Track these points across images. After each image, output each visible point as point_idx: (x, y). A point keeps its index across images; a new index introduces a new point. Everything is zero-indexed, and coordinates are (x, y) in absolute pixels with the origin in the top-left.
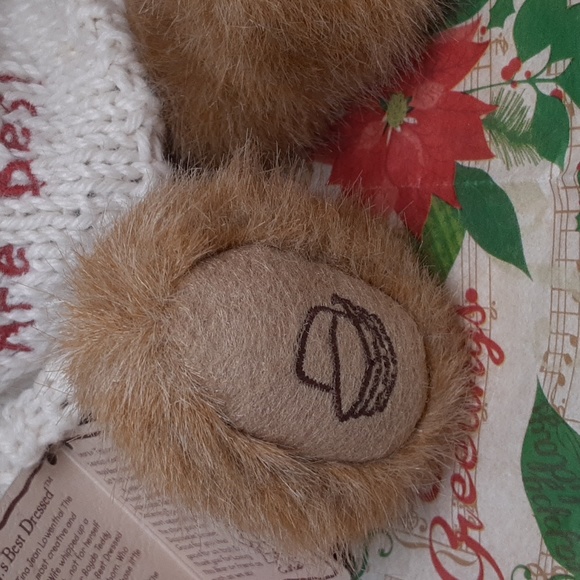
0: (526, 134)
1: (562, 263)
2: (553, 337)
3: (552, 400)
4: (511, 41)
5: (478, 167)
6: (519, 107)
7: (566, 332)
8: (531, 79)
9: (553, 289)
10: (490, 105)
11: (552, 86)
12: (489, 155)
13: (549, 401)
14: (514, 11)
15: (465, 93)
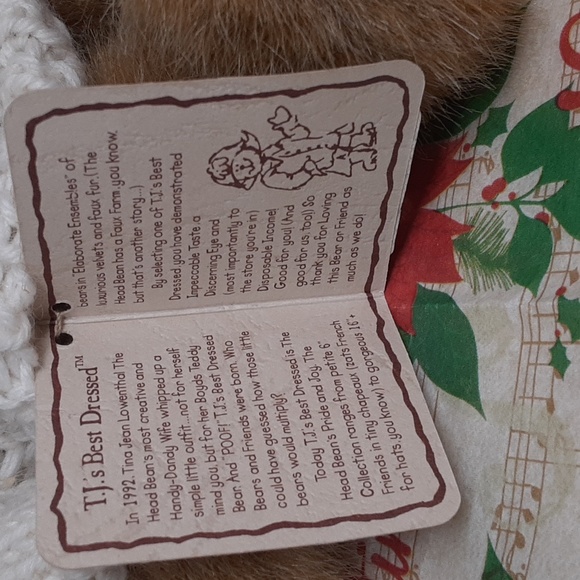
0: (501, 258)
1: (528, 402)
2: (509, 488)
3: (509, 565)
4: (498, 161)
5: (442, 290)
6: (496, 230)
7: (526, 482)
8: (515, 201)
9: (512, 431)
10: (465, 225)
11: (539, 209)
12: (456, 279)
13: (504, 566)
14: (506, 131)
15: (437, 211)
